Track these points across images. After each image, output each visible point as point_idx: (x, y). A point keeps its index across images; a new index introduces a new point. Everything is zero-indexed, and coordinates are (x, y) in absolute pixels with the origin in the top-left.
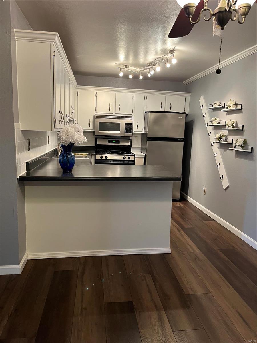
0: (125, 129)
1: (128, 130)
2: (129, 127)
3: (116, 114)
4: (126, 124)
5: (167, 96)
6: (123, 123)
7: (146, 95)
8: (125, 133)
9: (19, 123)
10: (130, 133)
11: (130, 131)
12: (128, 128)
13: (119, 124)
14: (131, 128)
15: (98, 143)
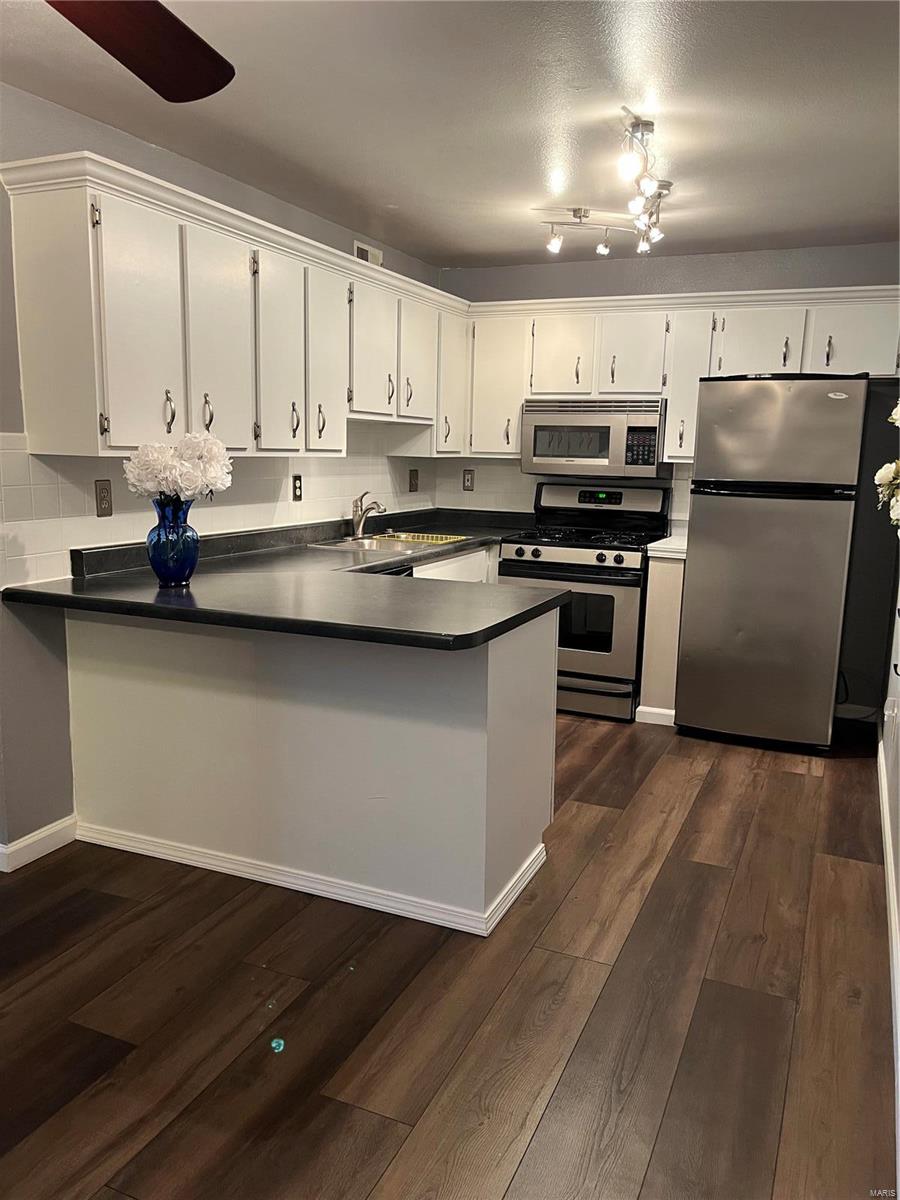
0: (629, 448)
1: (638, 455)
2: (643, 442)
3: (601, 393)
4: (631, 430)
5: (813, 310)
6: (619, 425)
7: (721, 314)
8: (627, 463)
9: (22, 431)
10: (646, 462)
11: (648, 455)
12: (639, 446)
13: (604, 432)
14: (650, 446)
15: (545, 502)
